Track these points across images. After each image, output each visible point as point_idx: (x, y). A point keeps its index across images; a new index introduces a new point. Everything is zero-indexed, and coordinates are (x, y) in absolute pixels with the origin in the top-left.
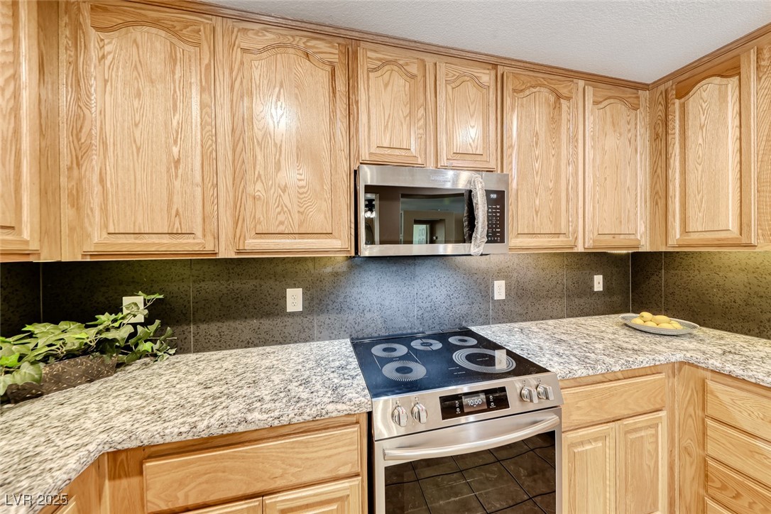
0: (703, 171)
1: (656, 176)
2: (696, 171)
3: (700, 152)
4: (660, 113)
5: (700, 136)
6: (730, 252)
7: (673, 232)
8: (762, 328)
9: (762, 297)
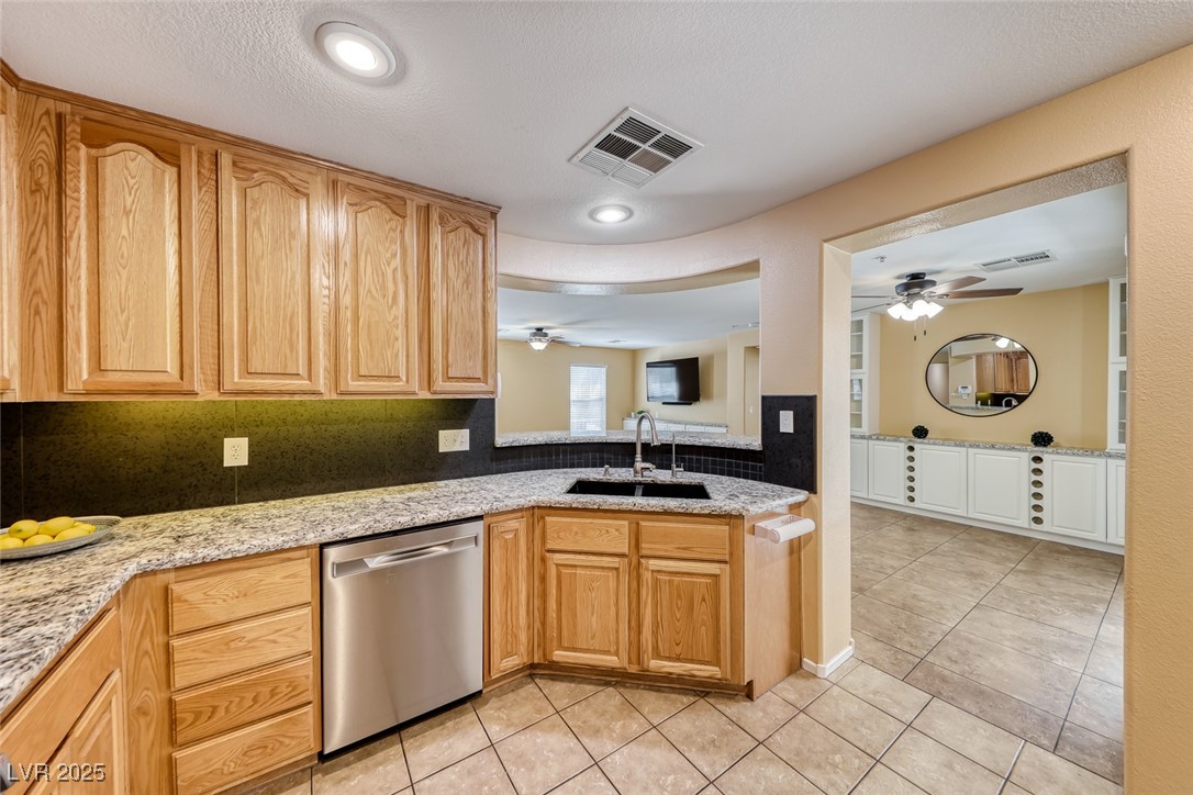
0: (128, 279)
1: (35, 259)
2: (117, 277)
3: (124, 249)
4: (43, 147)
5: (124, 225)
6: (143, 403)
7: (77, 369)
8: (182, 498)
9: (182, 458)
